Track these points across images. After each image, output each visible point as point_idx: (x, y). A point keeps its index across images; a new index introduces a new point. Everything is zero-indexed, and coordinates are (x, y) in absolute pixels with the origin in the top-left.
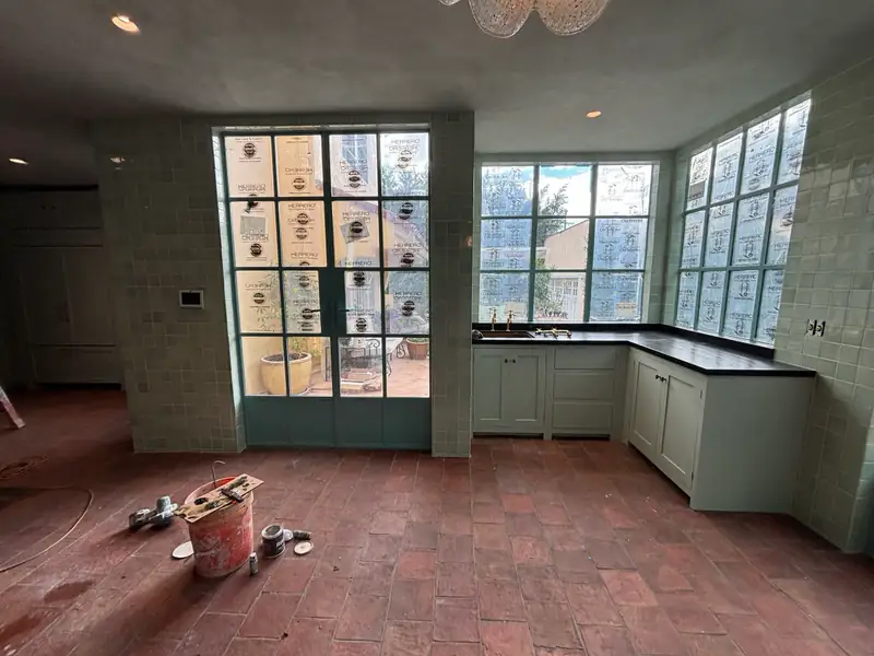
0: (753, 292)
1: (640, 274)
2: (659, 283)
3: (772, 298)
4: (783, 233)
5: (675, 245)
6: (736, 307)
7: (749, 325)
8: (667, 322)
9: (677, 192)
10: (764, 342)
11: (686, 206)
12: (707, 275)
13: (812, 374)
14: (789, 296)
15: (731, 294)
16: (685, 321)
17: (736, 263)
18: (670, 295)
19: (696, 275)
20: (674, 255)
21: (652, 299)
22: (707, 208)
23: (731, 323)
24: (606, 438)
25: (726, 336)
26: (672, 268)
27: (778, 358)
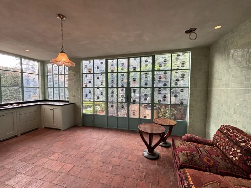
0: (64, 92)
1: (38, 88)
2: (43, 90)
3: (67, 92)
4: (67, 82)
5: (46, 82)
6: (61, 94)
7: (64, 97)
8: (47, 99)
9: (45, 71)
10: (67, 100)
11: (47, 74)
12: (55, 89)
13: (74, 103)
14: (69, 92)
15: (60, 92)
16: (51, 98)
17: (60, 87)
18: (47, 93)
19: (52, 89)
20: (46, 84)
21: (42, 94)
22: (53, 75)
23: (61, 98)
24: (37, 129)
25: (60, 100)
26: (46, 87)
27: (69, 102)
